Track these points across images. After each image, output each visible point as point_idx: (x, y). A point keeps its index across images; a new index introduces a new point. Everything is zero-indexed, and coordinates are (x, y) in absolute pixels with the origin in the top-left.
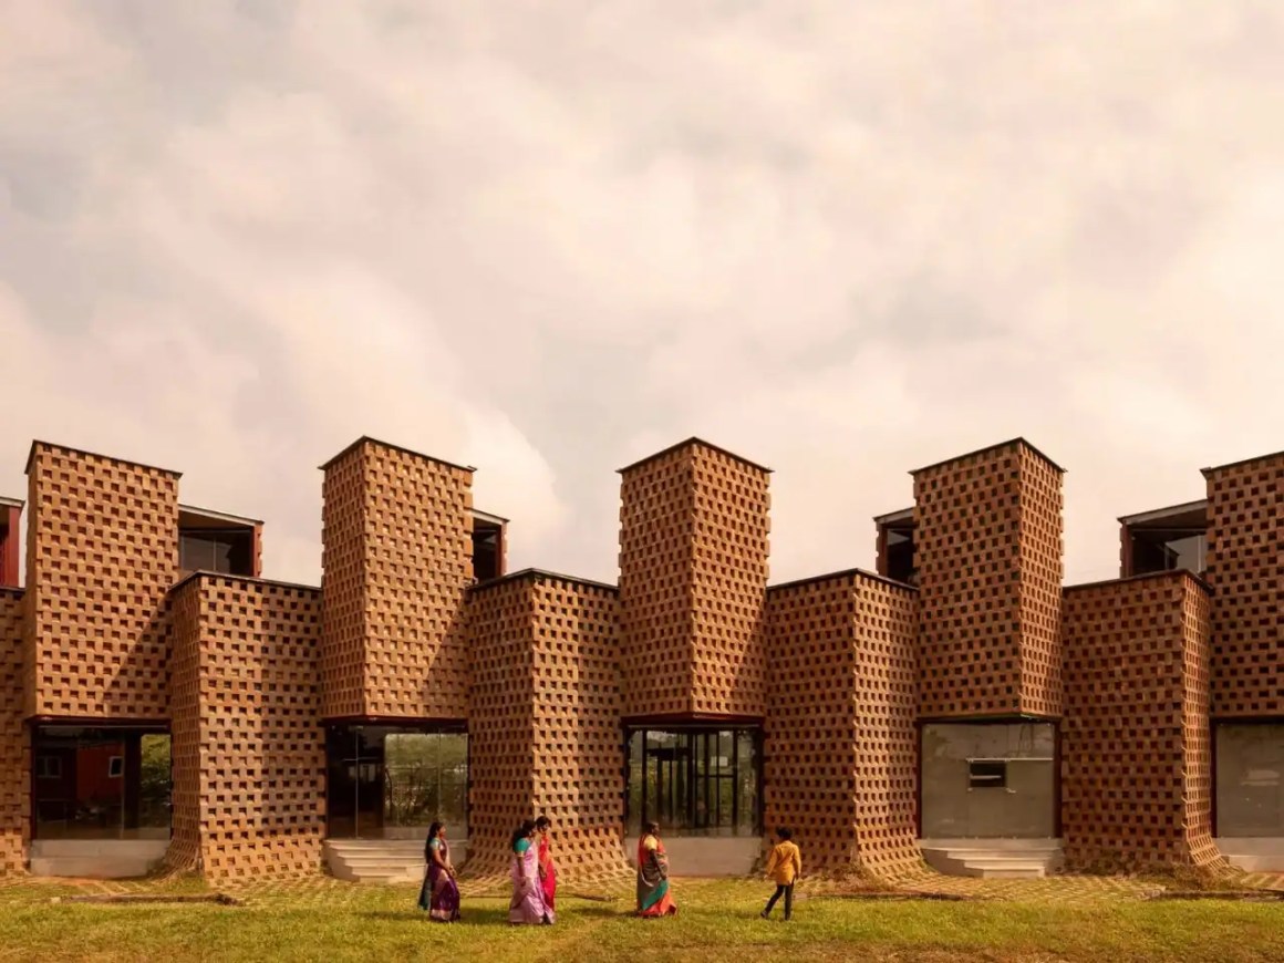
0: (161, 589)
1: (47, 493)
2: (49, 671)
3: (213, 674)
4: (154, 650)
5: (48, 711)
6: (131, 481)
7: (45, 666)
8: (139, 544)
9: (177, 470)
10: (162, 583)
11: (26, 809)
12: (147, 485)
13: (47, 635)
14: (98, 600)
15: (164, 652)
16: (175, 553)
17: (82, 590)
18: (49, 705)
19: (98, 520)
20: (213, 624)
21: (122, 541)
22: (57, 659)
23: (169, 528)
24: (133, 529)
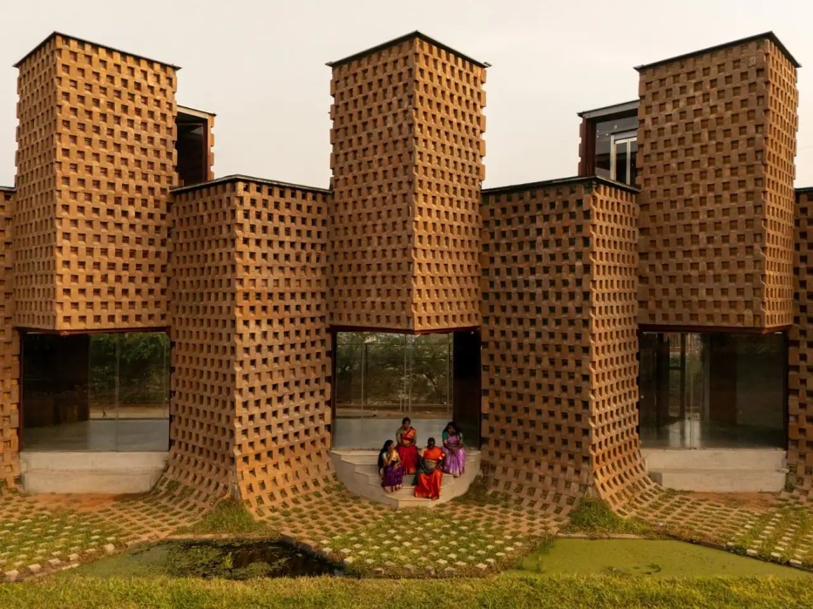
0: (163, 190)
1: (66, 90)
2: (67, 283)
3: (248, 286)
4: (158, 254)
5: (67, 326)
6: (138, 77)
7: (64, 278)
8: (145, 143)
9: (176, 65)
10: (164, 184)
11: (15, 419)
12: (151, 81)
13: (66, 244)
14: (110, 204)
15: (166, 256)
16: (175, 152)
17: (97, 193)
18: (67, 319)
19: (110, 119)
20: (247, 233)
21: (131, 140)
22: (75, 269)
23: (170, 126)
24: (140, 127)
